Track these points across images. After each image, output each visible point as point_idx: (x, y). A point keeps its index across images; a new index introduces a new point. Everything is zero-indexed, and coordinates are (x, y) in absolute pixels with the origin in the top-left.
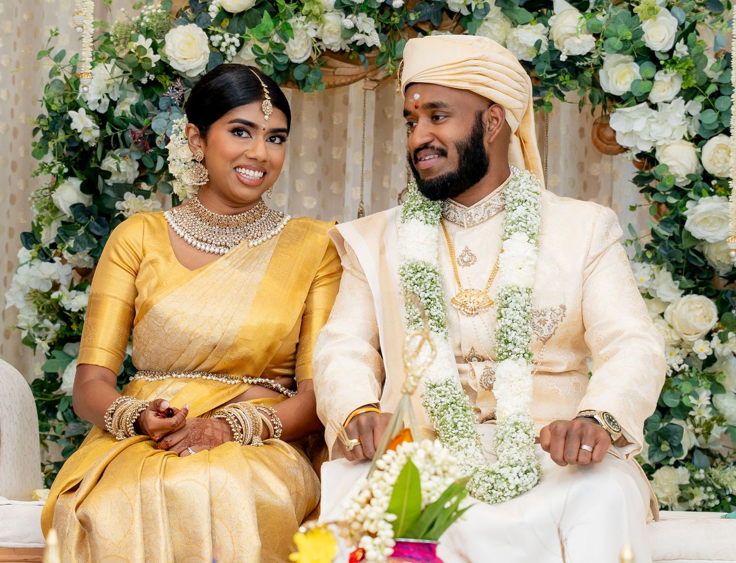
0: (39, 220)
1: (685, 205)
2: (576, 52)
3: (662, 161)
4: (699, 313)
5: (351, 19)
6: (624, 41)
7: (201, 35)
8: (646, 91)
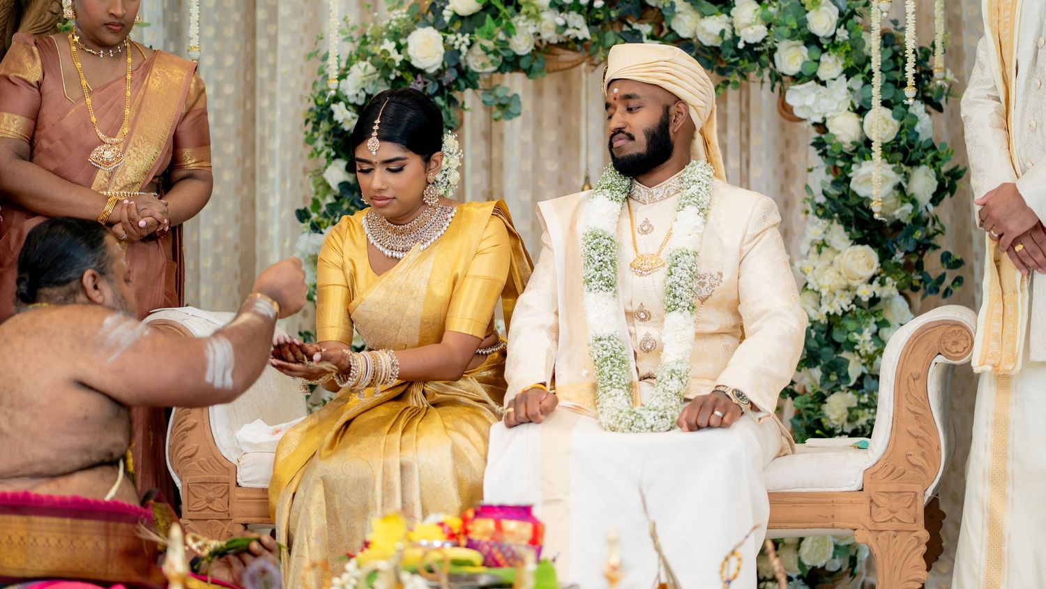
0: (317, 193)
1: (850, 167)
2: (751, 40)
3: (831, 130)
4: (862, 261)
5: (562, 17)
6: (793, 30)
8: (814, 71)
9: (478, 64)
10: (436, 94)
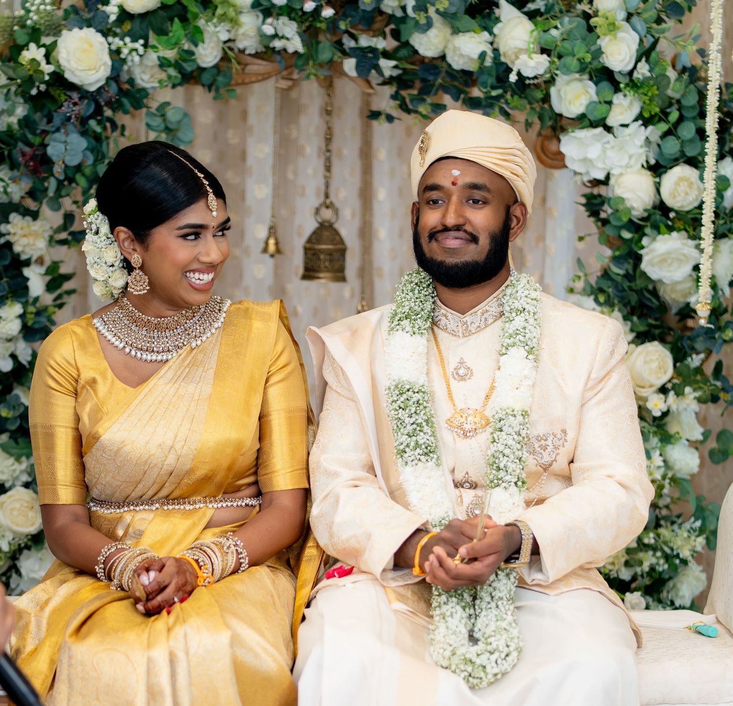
1: (640, 240)
3: (616, 189)
4: (654, 365)
5: (271, 24)
6: (582, 62)
7: (101, 43)
8: (604, 116)
9: (146, 77)
10: (91, 117)
